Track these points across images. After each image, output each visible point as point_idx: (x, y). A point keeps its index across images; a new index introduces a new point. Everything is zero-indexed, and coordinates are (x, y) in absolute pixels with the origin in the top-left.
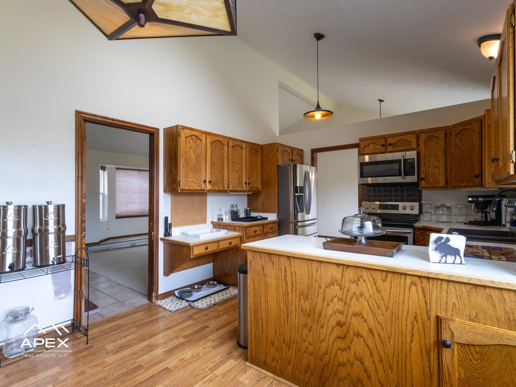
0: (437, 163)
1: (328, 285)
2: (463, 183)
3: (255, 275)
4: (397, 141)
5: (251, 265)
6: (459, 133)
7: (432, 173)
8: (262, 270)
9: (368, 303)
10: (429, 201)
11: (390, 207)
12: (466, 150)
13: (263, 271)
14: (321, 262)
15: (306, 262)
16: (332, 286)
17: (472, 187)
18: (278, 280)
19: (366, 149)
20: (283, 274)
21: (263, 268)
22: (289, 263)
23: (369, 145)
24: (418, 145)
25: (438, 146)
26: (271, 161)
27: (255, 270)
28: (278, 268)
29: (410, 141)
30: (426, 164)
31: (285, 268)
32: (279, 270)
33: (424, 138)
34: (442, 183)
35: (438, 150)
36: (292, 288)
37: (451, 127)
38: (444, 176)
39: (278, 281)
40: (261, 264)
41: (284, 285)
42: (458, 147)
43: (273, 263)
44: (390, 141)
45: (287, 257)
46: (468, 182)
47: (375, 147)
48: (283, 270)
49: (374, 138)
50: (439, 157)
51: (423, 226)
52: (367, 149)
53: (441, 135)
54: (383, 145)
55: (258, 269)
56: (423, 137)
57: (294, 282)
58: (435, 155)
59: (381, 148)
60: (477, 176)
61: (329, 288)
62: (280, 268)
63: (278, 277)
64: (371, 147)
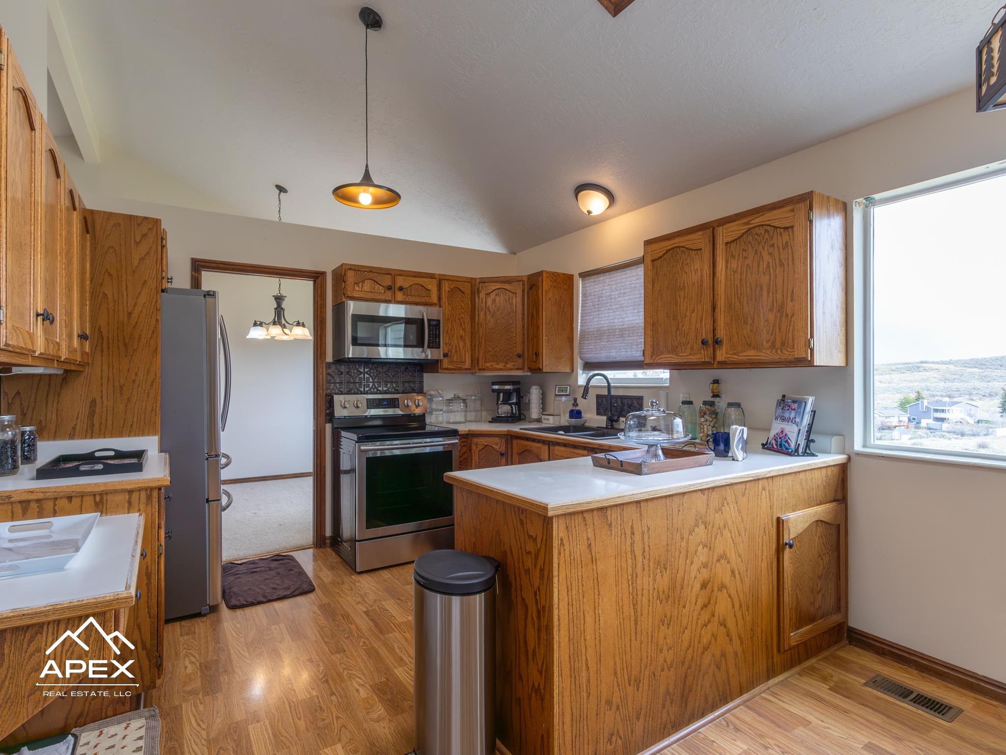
0: (462, 332)
1: (692, 530)
2: (498, 364)
3: (573, 571)
4: (411, 286)
5: (562, 550)
6: (492, 292)
7: (456, 346)
8: (588, 551)
9: (731, 533)
10: (440, 391)
11: (385, 403)
12: (503, 318)
13: (591, 551)
14: (684, 494)
15: (663, 500)
16: (696, 529)
17: (511, 369)
18: (619, 558)
19: (357, 288)
20: (629, 542)
21: (590, 545)
22: (639, 515)
23: (363, 282)
24: (440, 299)
25: (463, 305)
26: (134, 272)
27: (572, 558)
28: (619, 532)
29: (429, 290)
30: (449, 331)
31: (632, 527)
32: (621, 534)
33: (447, 289)
34: (468, 365)
35: (464, 311)
36: (643, 562)
37: (478, 281)
38: (470, 353)
39: (619, 560)
40: (585, 538)
41: (630, 561)
42: (490, 312)
43: (610, 525)
44: (400, 281)
45: (635, 504)
46: (506, 364)
47: (374, 288)
48: (628, 532)
49: (372, 270)
50: (464, 323)
51: (469, 431)
52: (360, 290)
53: (467, 288)
54: (389, 288)
55: (578, 553)
56: (446, 287)
57: (647, 548)
58: (459, 319)
59: (385, 291)
60: (519, 356)
61: (693, 534)
62: (623, 532)
63: (619, 552)
64: (367, 286)
